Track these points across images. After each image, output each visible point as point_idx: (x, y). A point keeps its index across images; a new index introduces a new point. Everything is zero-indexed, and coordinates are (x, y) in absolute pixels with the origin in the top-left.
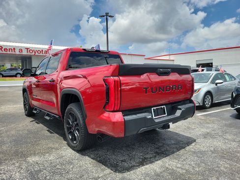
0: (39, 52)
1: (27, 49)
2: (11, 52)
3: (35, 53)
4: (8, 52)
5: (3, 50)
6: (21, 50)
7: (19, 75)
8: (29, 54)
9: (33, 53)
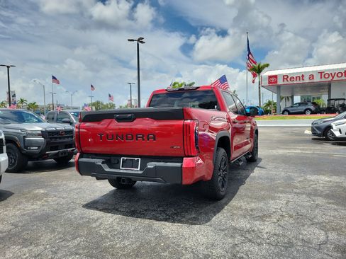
0: (340, 75)
1: (321, 73)
2: (298, 82)
3: (333, 78)
4: (295, 82)
5: (289, 79)
6: (312, 77)
7: (309, 112)
8: (323, 79)
9: (330, 78)
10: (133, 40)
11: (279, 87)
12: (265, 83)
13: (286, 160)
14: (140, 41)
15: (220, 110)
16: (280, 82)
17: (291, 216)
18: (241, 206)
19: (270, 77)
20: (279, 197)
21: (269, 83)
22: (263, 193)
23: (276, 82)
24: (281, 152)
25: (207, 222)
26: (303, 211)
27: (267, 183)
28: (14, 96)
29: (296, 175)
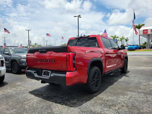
10: (76, 17)
11: (149, 35)
12: (142, 33)
13: (142, 73)
14: (79, 16)
15: (99, 47)
16: (149, 32)
17: (128, 107)
18: (103, 98)
19: (144, 30)
20: (127, 94)
21: (143, 33)
22: (119, 91)
23: (147, 33)
24: (142, 68)
25: (80, 106)
26: (137, 104)
27: (125, 85)
28: (31, 42)
29: (144, 81)
